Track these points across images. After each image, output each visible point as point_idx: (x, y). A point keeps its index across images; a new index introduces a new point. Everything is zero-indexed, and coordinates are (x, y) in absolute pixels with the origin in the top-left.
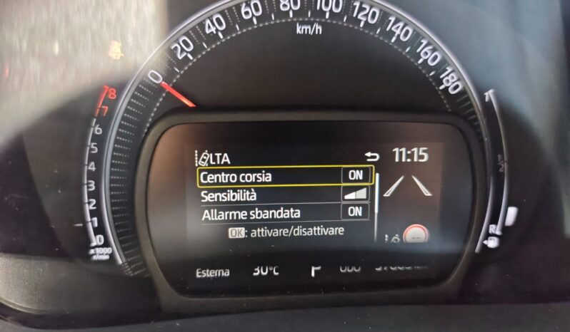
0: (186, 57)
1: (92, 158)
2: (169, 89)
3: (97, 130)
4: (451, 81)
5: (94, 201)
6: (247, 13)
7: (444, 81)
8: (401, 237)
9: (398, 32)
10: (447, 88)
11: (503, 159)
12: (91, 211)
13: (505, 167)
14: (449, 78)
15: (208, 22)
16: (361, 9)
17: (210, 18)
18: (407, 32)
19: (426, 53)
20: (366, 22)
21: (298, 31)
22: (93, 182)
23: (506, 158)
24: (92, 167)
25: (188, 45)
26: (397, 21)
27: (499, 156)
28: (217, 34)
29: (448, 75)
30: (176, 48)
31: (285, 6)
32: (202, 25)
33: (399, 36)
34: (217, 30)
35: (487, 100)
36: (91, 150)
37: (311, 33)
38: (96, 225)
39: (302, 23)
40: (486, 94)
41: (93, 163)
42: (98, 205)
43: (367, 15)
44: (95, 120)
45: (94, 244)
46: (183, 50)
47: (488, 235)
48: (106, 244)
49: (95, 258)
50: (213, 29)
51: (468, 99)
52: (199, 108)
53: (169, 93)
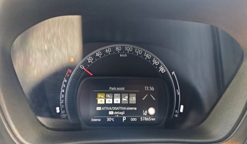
0: (91, 62)
1: (63, 88)
2: (86, 70)
3: (66, 81)
4: (162, 69)
5: (63, 101)
6: (107, 51)
7: (160, 69)
8: (147, 111)
9: (147, 56)
10: (161, 71)
11: (178, 91)
12: (62, 103)
13: (179, 93)
14: (162, 68)
15: (97, 53)
16: (137, 50)
17: (98, 52)
18: (150, 56)
19: (155, 62)
20: (139, 54)
21: (120, 56)
22: (63, 95)
23: (179, 91)
24: (63, 91)
25: (91, 59)
26: (147, 53)
27: (177, 90)
28: (99, 56)
29: (161, 68)
30: (88, 60)
31: (117, 49)
32: (95, 54)
33: (147, 57)
34: (99, 55)
35: (173, 74)
36: (63, 86)
37: (124, 56)
38: (63, 107)
39: (121, 54)
40: (172, 73)
41: (63, 90)
42: (64, 102)
43: (138, 52)
44: (65, 78)
45: (62, 113)
46: (90, 60)
47: (175, 113)
48: (65, 113)
49: (62, 117)
50: (98, 55)
51: (167, 74)
52: (94, 75)
53: (86, 71)
